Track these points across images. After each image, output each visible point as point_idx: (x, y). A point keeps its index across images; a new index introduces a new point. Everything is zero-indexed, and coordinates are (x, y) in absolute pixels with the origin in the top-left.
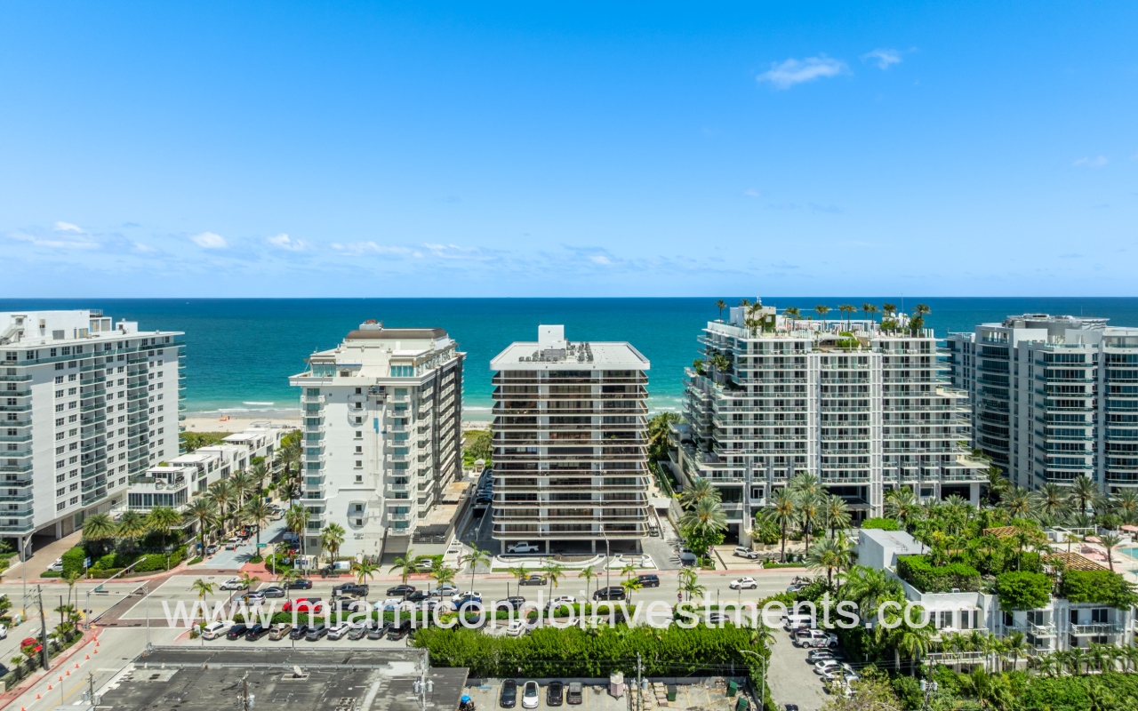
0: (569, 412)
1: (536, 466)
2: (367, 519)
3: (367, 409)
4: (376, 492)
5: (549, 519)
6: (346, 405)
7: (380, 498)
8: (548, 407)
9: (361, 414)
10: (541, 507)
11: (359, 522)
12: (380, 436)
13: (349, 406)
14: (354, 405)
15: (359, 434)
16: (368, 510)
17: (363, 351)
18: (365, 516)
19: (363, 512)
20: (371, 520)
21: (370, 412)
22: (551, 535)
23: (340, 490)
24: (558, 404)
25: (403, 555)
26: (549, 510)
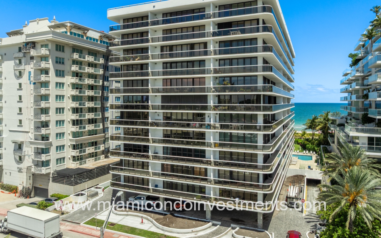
0: (182, 55)
1: (146, 116)
2: (25, 156)
3: (25, 65)
4: (30, 134)
5: (163, 174)
6: (13, 62)
7: (31, 139)
8: (162, 51)
9: (22, 67)
10: (151, 161)
11: (20, 158)
12: (32, 86)
13: (15, 62)
14: (18, 61)
15: (20, 85)
16: (25, 148)
17: (38, 23)
18: (23, 154)
19: (22, 150)
20: (27, 157)
21: (26, 66)
22: (164, 192)
23: (10, 131)
24: (171, 47)
25: (46, 191)
26: (163, 165)
